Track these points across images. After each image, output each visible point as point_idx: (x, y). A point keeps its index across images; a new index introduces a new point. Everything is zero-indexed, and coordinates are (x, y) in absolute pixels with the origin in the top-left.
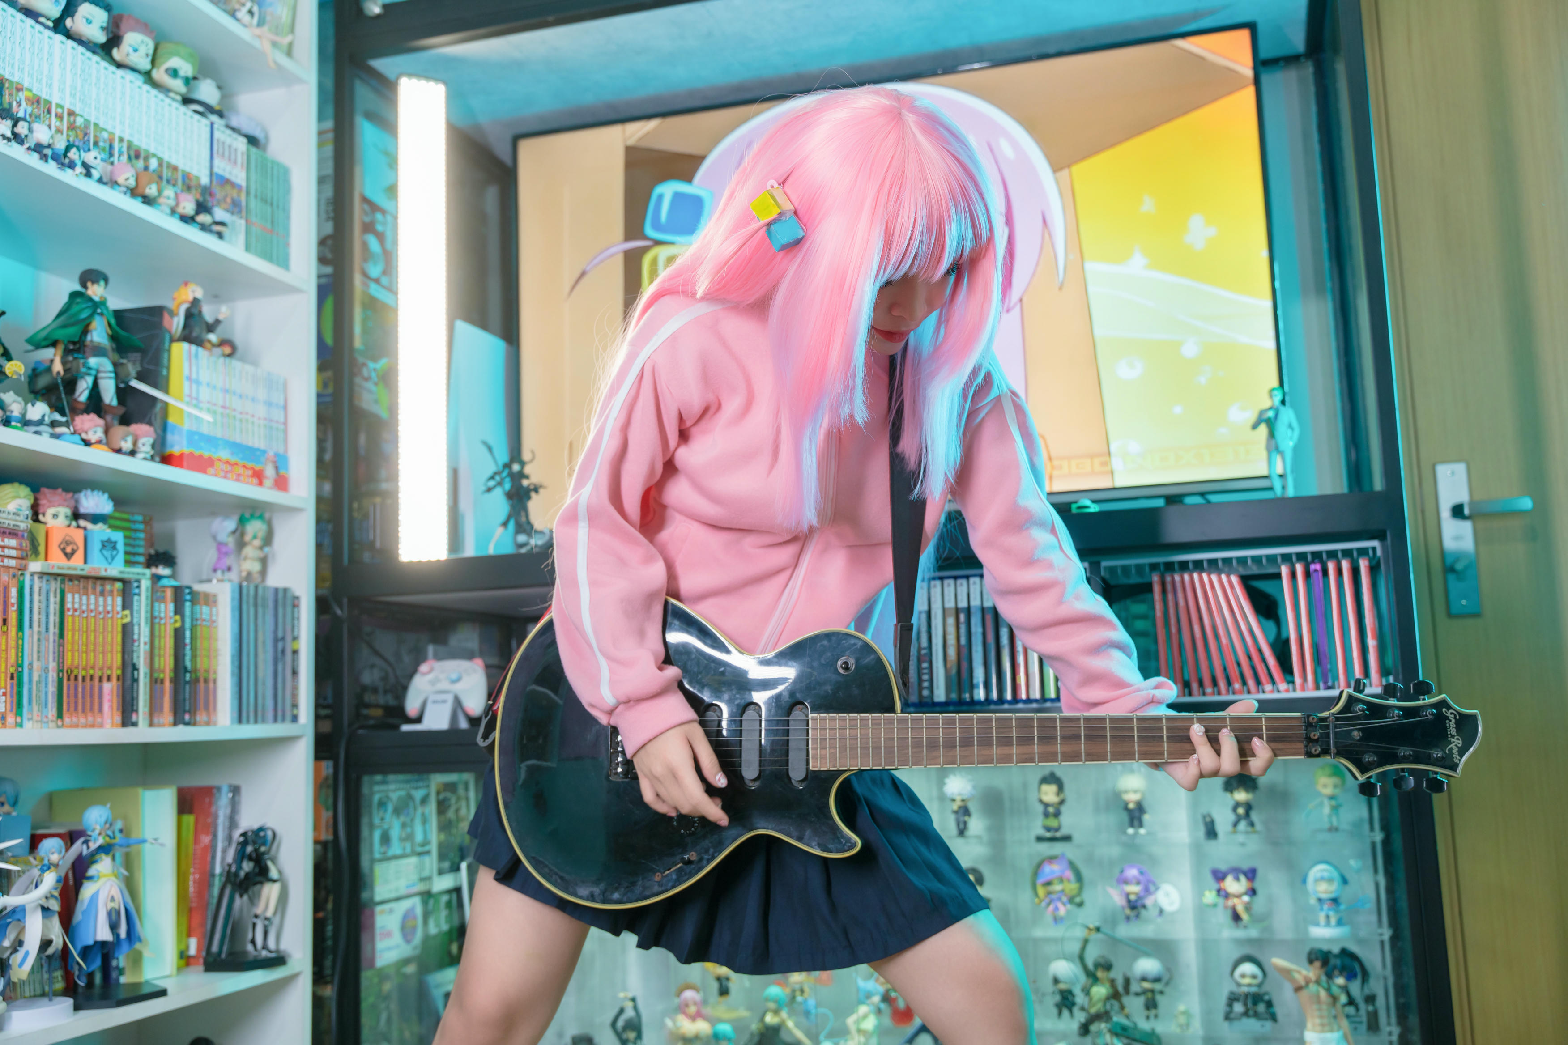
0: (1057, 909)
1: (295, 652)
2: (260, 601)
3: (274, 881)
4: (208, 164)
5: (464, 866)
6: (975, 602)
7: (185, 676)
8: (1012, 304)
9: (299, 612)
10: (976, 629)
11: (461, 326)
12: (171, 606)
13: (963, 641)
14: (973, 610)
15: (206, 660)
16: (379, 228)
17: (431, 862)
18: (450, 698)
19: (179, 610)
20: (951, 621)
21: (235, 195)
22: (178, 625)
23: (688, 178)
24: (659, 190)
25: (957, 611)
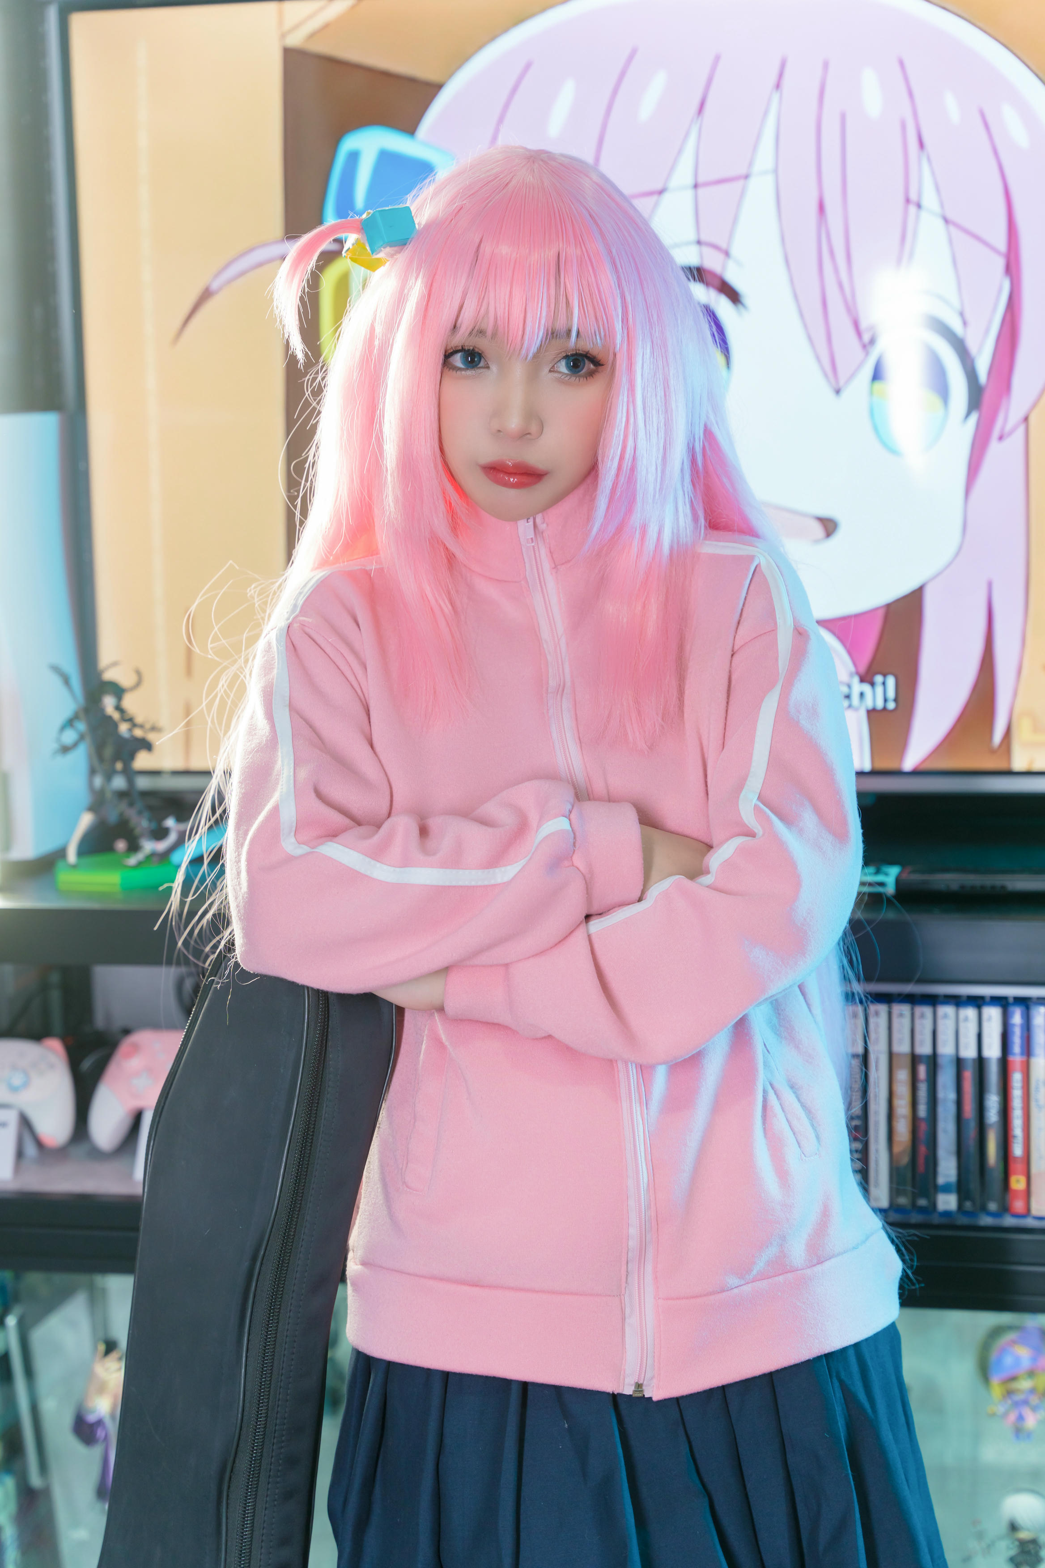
0: (1022, 1417)
6: (946, 1049)
8: (1008, 427)
10: (947, 1093)
13: (922, 1111)
14: (940, 1061)
20: (903, 1074)
23: (410, 127)
24: (350, 143)
25: (915, 1059)
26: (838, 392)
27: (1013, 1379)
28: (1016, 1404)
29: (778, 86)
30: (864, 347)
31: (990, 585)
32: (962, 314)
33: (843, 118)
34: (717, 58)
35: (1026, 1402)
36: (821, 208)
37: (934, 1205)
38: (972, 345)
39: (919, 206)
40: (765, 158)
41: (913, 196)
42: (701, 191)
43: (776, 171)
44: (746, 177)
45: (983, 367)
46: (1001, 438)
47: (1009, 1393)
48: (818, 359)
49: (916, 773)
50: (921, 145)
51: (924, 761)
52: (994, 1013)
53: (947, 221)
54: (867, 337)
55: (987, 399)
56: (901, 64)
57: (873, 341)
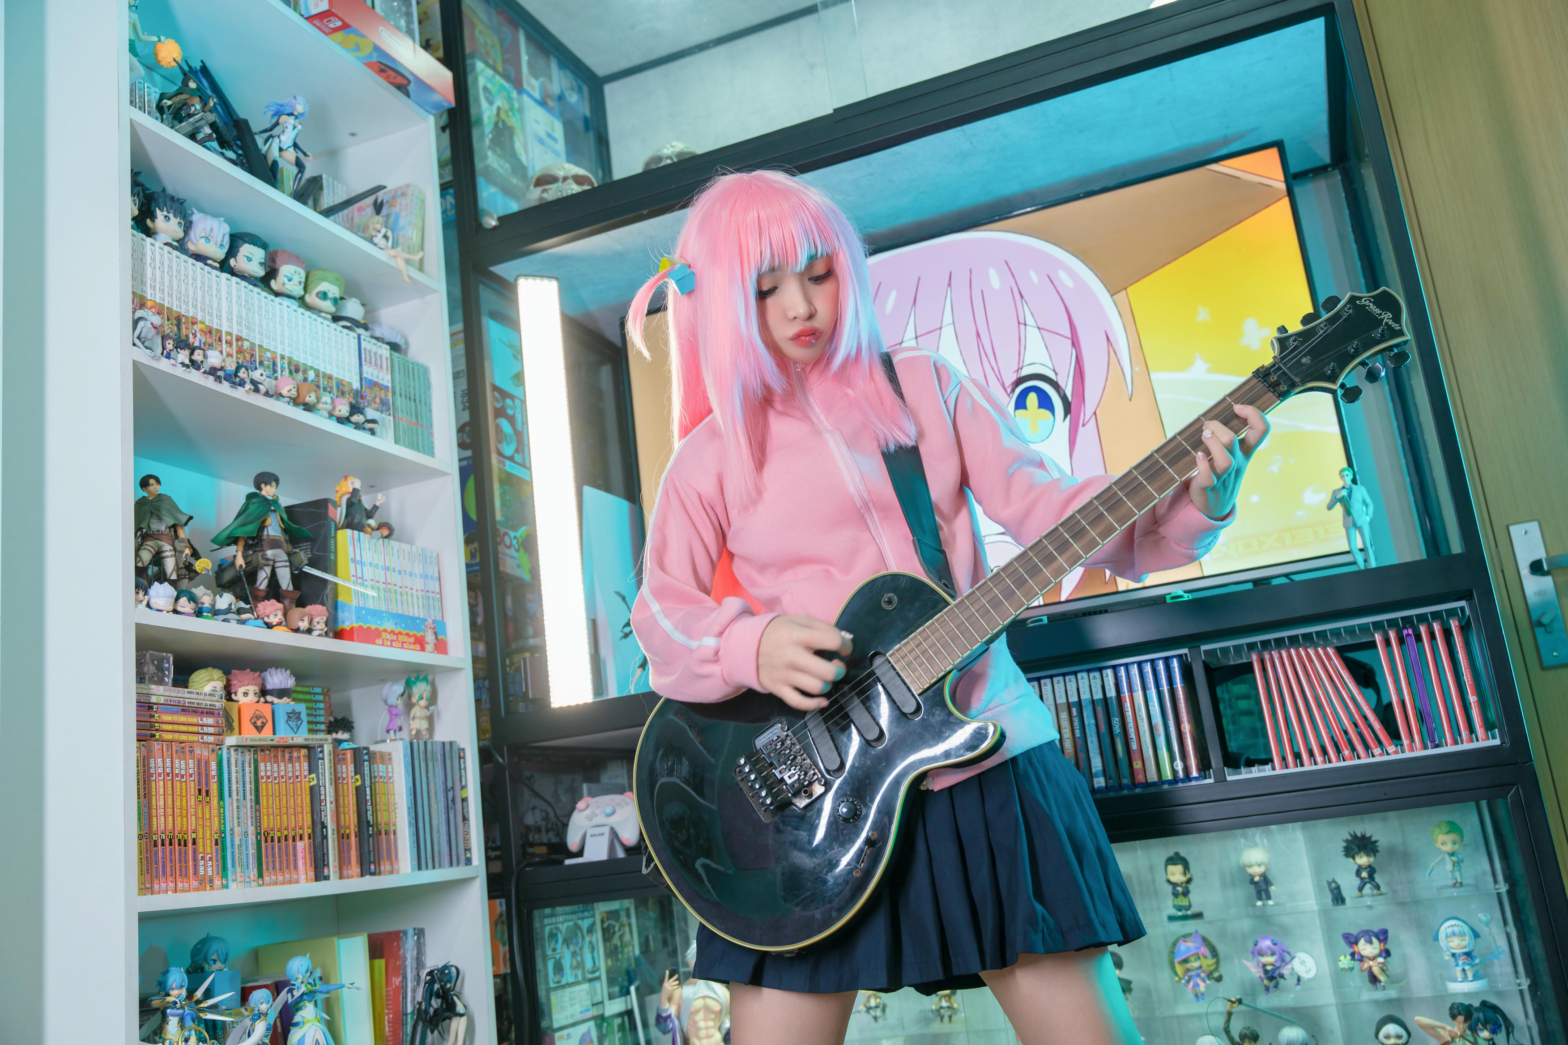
0: (1197, 985)
1: (465, 800)
2: (429, 756)
3: (461, 1015)
4: (358, 371)
5: (632, 989)
6: (1085, 696)
7: (368, 830)
8: (1086, 420)
9: (464, 763)
10: (1089, 721)
11: (588, 490)
12: (351, 767)
13: (1078, 733)
14: (1083, 703)
15: (385, 814)
16: (510, 412)
17: (602, 988)
18: (606, 830)
19: (358, 770)
20: (1064, 716)
21: (383, 396)
22: (359, 783)
25: (1069, 706)
29: (949, 285)
30: (1008, 394)
32: (1054, 370)
33: (982, 292)
34: (919, 278)
36: (978, 335)
38: (1062, 384)
39: (1025, 325)
40: (948, 318)
41: (1022, 321)
42: (919, 339)
43: (954, 324)
44: (940, 329)
45: (1069, 393)
46: (1083, 425)
49: (1067, 601)
50: (1022, 296)
51: (1070, 595)
52: (1109, 672)
53: (1039, 328)
54: (1009, 390)
55: (1073, 408)
56: (1006, 262)
57: (1013, 391)
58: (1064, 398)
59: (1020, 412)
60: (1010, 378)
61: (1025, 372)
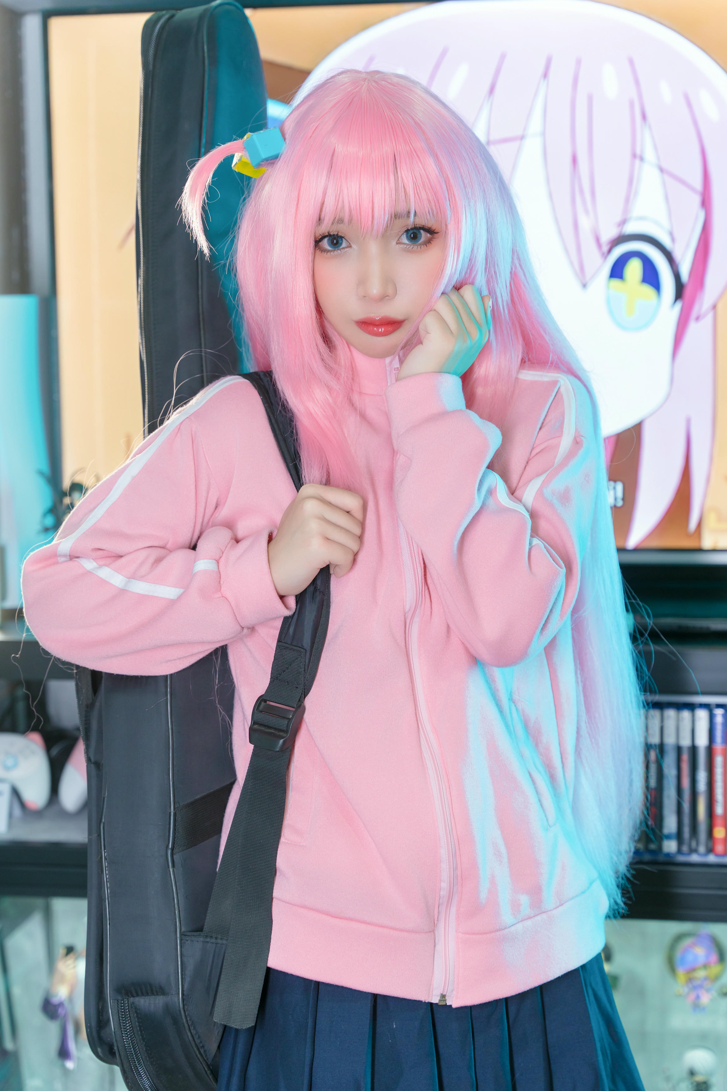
6: (670, 739)
10: (670, 771)
14: (667, 748)
18: (6, 789)
26: (584, 286)
27: (693, 970)
28: (695, 988)
29: (545, 75)
30: (603, 254)
31: (688, 422)
32: (671, 234)
33: (590, 99)
34: (504, 56)
35: (701, 986)
36: (574, 160)
37: (660, 847)
38: (677, 255)
39: (642, 159)
40: (536, 125)
41: (638, 152)
42: (492, 147)
43: (544, 134)
44: (522, 138)
45: (685, 270)
46: (698, 319)
47: (690, 980)
48: (572, 263)
49: (636, 550)
50: (644, 117)
51: (642, 542)
52: (702, 715)
53: (662, 170)
54: (605, 248)
55: (688, 292)
56: (631, 62)
57: (610, 251)
58: (677, 277)
59: (616, 283)
60: (609, 233)
61: (630, 229)
